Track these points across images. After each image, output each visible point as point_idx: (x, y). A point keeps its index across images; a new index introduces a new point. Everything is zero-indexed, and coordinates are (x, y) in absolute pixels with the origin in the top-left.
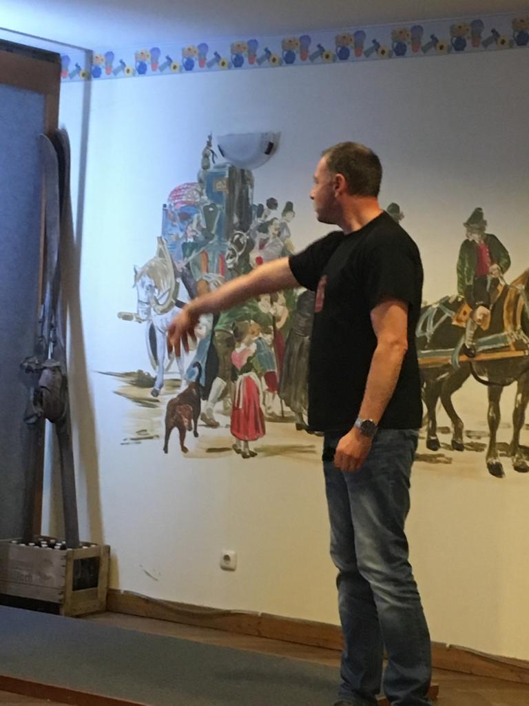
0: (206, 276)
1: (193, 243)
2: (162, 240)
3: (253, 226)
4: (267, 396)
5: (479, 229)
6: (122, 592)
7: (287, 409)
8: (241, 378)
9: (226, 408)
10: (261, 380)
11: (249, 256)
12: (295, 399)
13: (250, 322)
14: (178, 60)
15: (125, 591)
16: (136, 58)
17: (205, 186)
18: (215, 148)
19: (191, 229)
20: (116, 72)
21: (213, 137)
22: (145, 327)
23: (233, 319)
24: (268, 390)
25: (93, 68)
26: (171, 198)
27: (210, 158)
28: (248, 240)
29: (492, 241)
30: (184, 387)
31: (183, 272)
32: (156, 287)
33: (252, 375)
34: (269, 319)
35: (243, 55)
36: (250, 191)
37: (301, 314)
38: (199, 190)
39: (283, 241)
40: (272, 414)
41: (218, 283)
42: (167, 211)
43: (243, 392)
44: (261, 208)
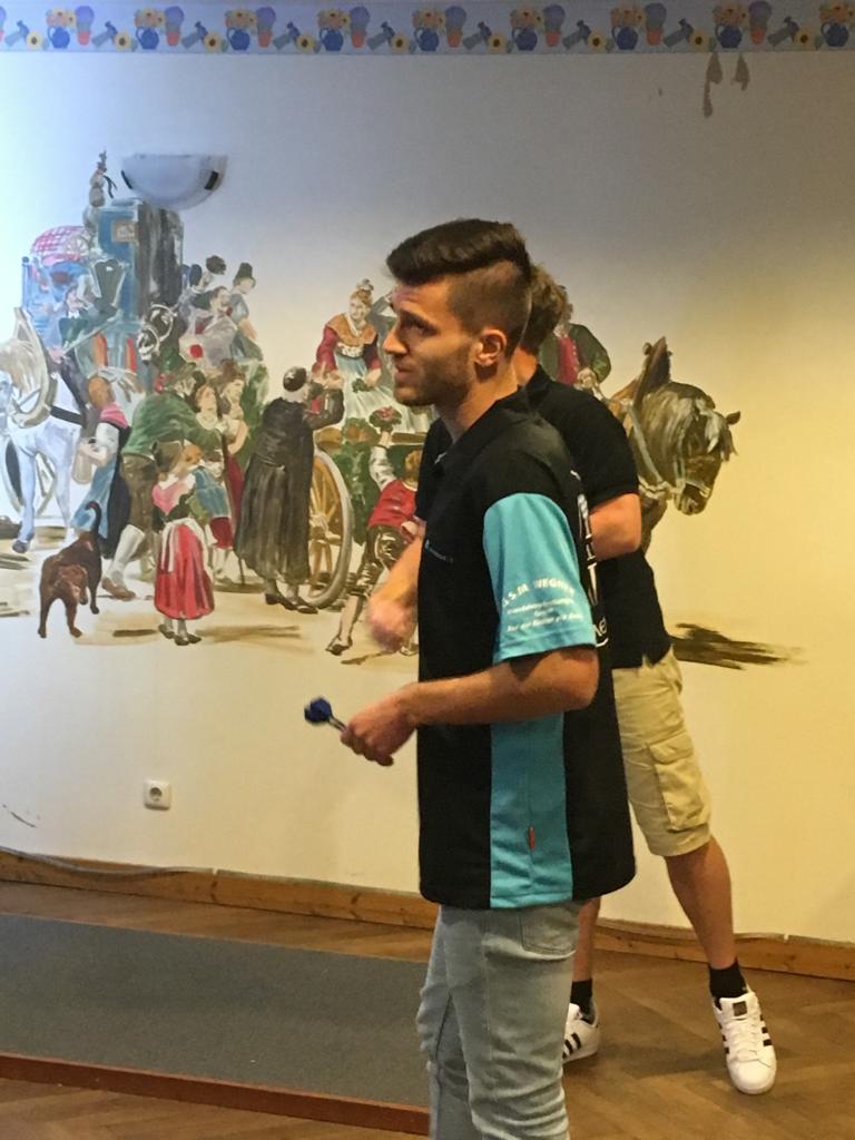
0: (104, 371)
1: (78, 320)
2: (22, 312)
3: (183, 298)
4: (215, 552)
7: (250, 573)
8: (169, 526)
9: (145, 571)
10: (204, 529)
11: (178, 344)
12: (263, 558)
13: (183, 443)
14: (40, 30)
17: (97, 233)
18: (113, 174)
19: (74, 299)
21: (109, 156)
23: (151, 438)
24: (218, 544)
26: (36, 249)
27: (105, 189)
28: (175, 319)
29: (582, 335)
30: (71, 538)
31: (63, 363)
32: (14, 385)
33: (190, 522)
34: (217, 439)
35: (157, 31)
36: (177, 244)
37: (270, 433)
38: (88, 238)
39: (236, 322)
40: (225, 580)
41: (125, 382)
42: (29, 268)
43: (175, 547)
44: (196, 270)
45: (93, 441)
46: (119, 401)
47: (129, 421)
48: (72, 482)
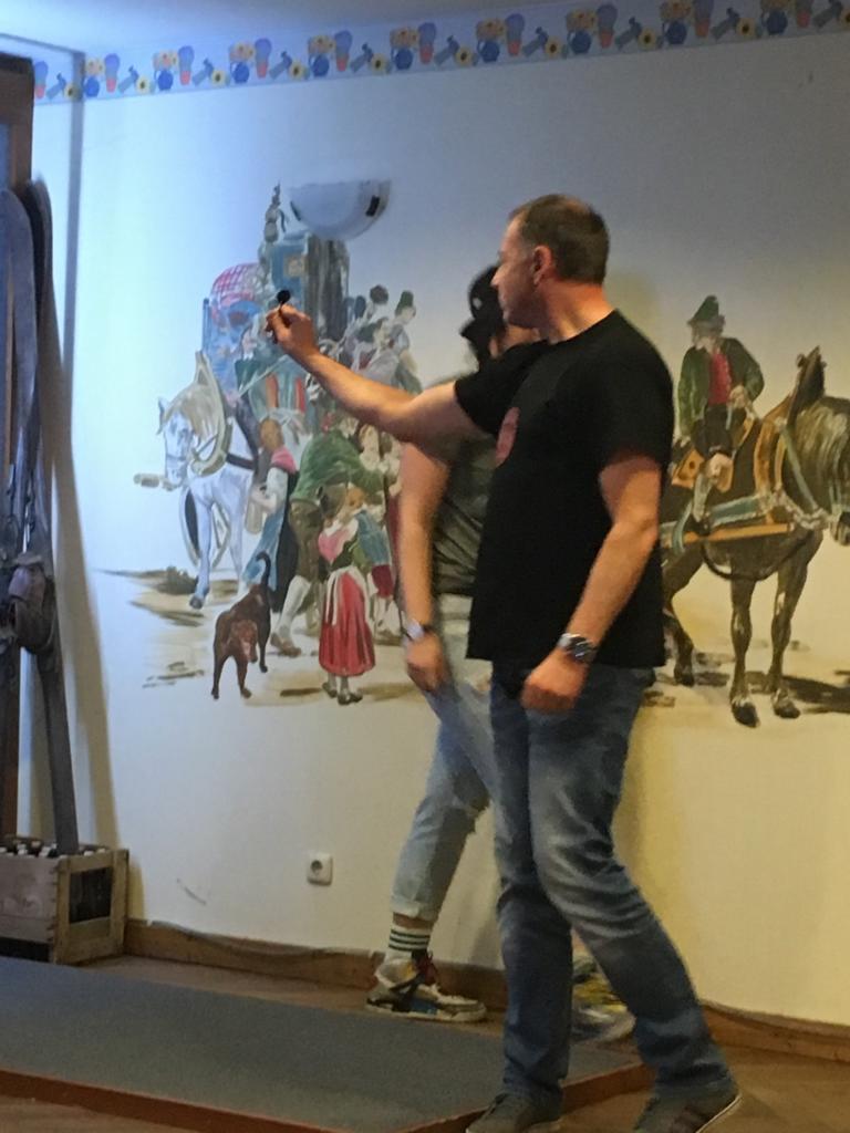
1: (252, 360)
2: (203, 359)
3: (349, 332)
4: (376, 604)
5: (712, 330)
6: (149, 923)
8: (334, 575)
9: (311, 626)
10: (366, 579)
13: (347, 486)
14: (223, 67)
15: (154, 923)
16: (155, 64)
17: (271, 270)
18: (285, 207)
19: (249, 339)
20: (124, 87)
21: (282, 188)
22: (177, 497)
23: (318, 482)
24: (379, 594)
25: (86, 81)
26: (216, 289)
27: (278, 223)
28: (340, 354)
29: (734, 349)
30: (243, 592)
31: (238, 407)
32: (194, 432)
33: (353, 571)
34: (378, 480)
35: (328, 56)
36: (343, 276)
38: (262, 275)
39: (399, 355)
40: (385, 633)
41: (295, 424)
42: (209, 310)
43: (339, 599)
44: (361, 300)
45: (264, 488)
46: (288, 444)
47: (297, 465)
48: (245, 534)
